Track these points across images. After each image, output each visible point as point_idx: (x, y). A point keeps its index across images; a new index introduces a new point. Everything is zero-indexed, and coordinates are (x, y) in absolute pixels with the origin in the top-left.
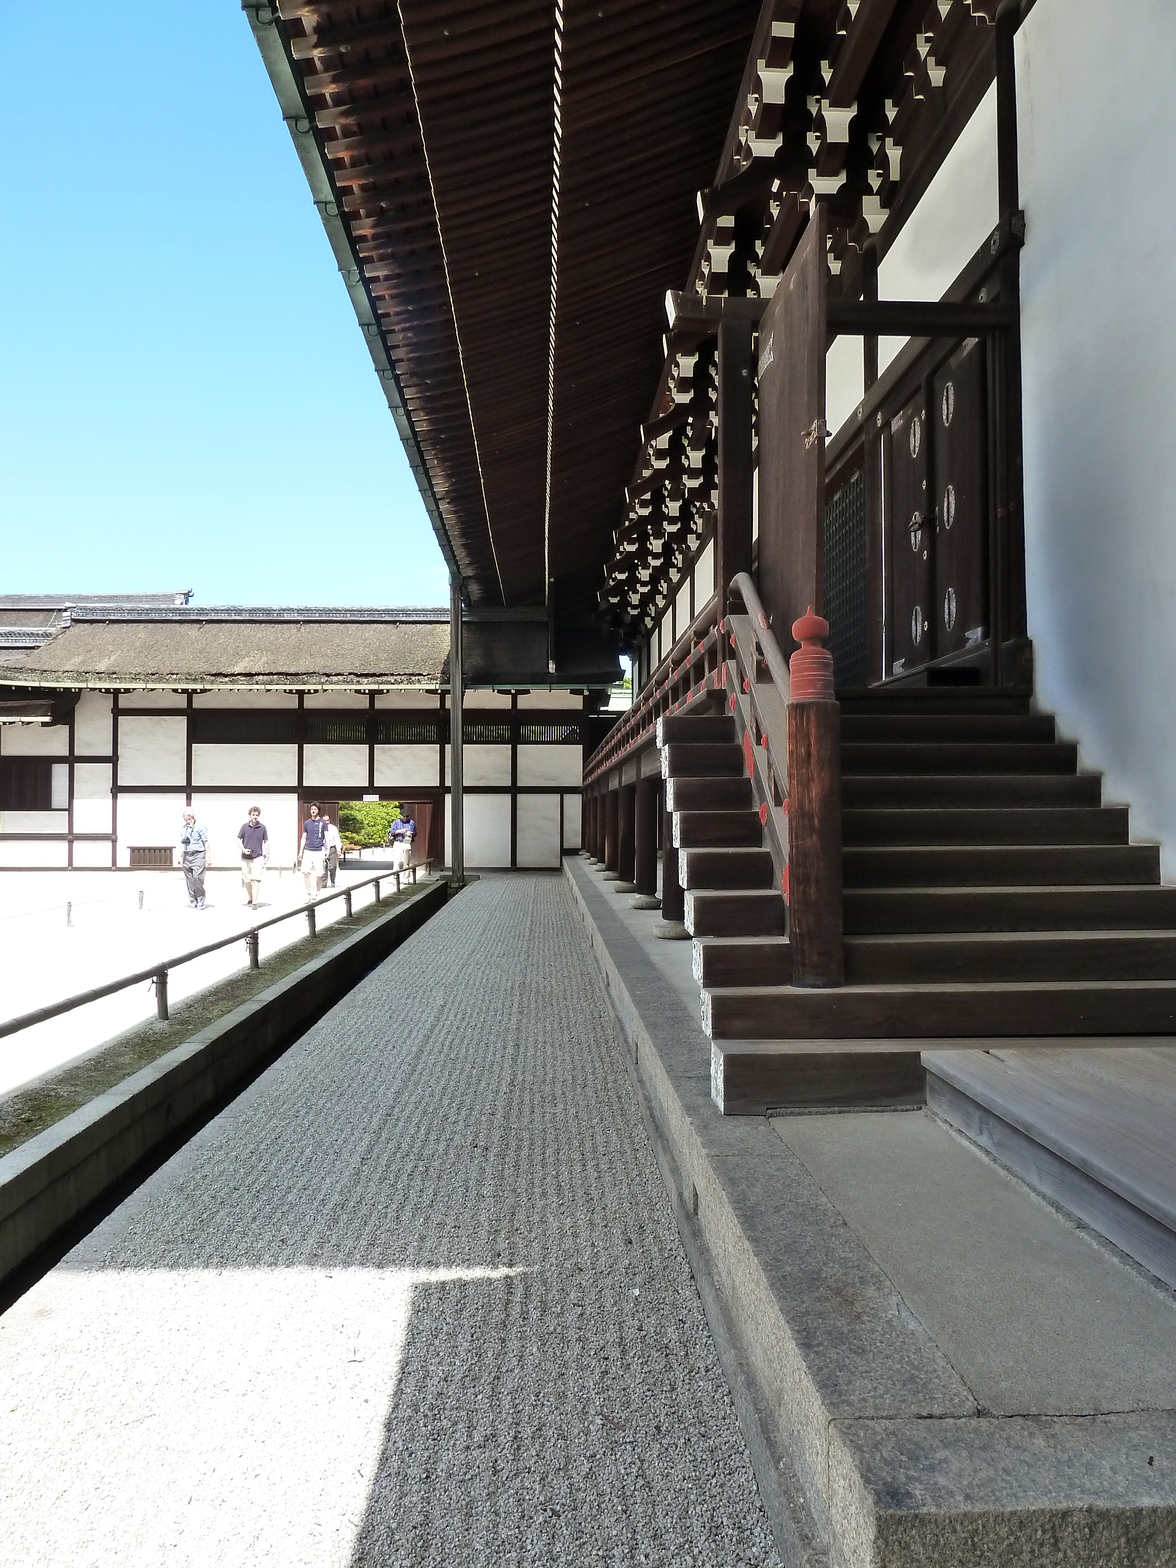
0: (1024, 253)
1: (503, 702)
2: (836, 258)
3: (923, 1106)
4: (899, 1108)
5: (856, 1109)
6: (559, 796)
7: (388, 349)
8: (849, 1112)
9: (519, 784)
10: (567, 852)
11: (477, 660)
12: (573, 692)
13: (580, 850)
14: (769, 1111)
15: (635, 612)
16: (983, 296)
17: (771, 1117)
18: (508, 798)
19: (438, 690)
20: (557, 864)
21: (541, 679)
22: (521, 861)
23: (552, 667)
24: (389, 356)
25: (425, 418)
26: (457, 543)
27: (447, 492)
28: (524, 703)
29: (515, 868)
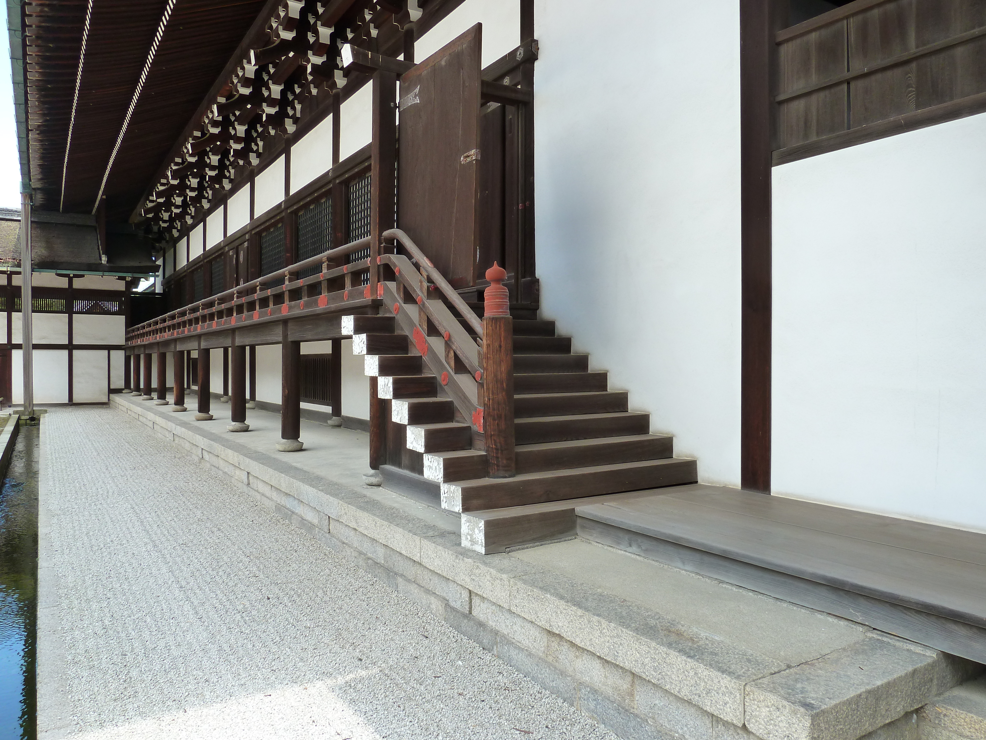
0: (536, 64)
1: (63, 283)
2: (375, 27)
3: (577, 537)
4: (567, 539)
5: (548, 542)
6: (106, 352)
7: (24, 15)
8: (545, 544)
9: (74, 343)
10: (111, 391)
11: (41, 251)
12: (120, 278)
13: (123, 389)
14: (507, 549)
15: (165, 225)
16: (506, 81)
17: (509, 552)
18: (65, 353)
19: (8, 271)
20: (105, 400)
21: (95, 267)
22: (77, 398)
23: (104, 259)
24: (23, 21)
25: (40, 71)
26: (34, 164)
27: (39, 126)
28: (78, 284)
29: (71, 403)
